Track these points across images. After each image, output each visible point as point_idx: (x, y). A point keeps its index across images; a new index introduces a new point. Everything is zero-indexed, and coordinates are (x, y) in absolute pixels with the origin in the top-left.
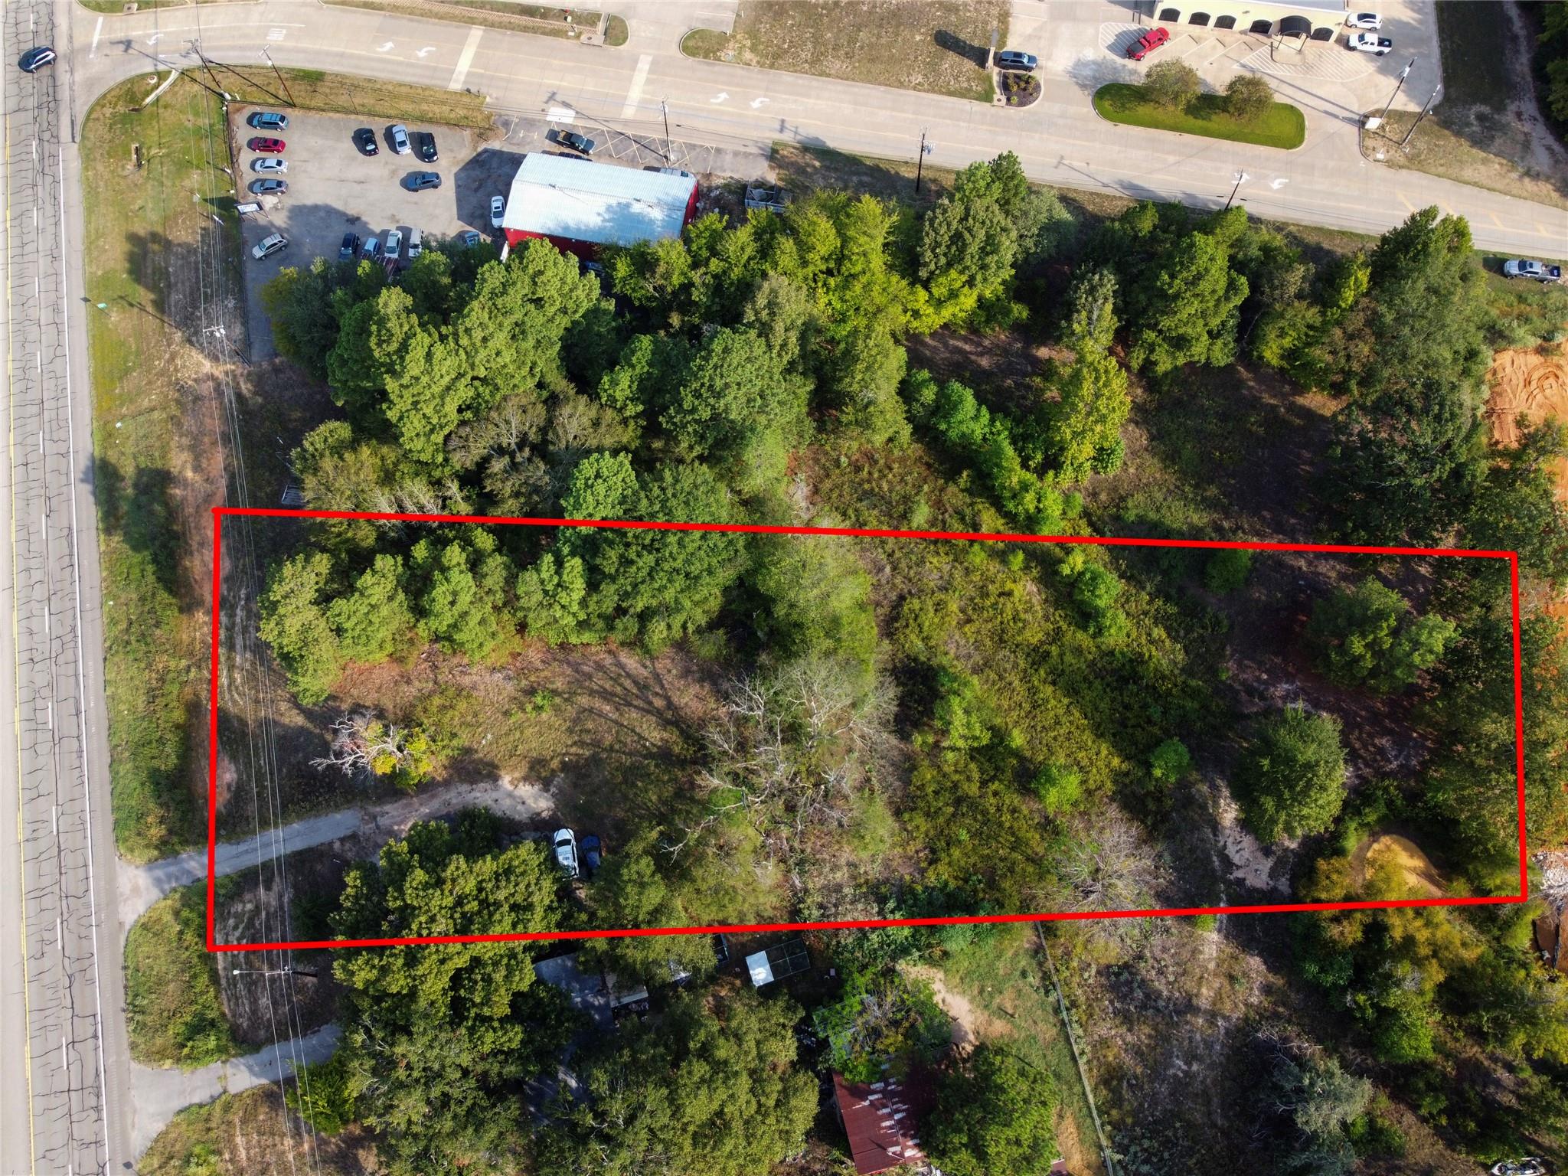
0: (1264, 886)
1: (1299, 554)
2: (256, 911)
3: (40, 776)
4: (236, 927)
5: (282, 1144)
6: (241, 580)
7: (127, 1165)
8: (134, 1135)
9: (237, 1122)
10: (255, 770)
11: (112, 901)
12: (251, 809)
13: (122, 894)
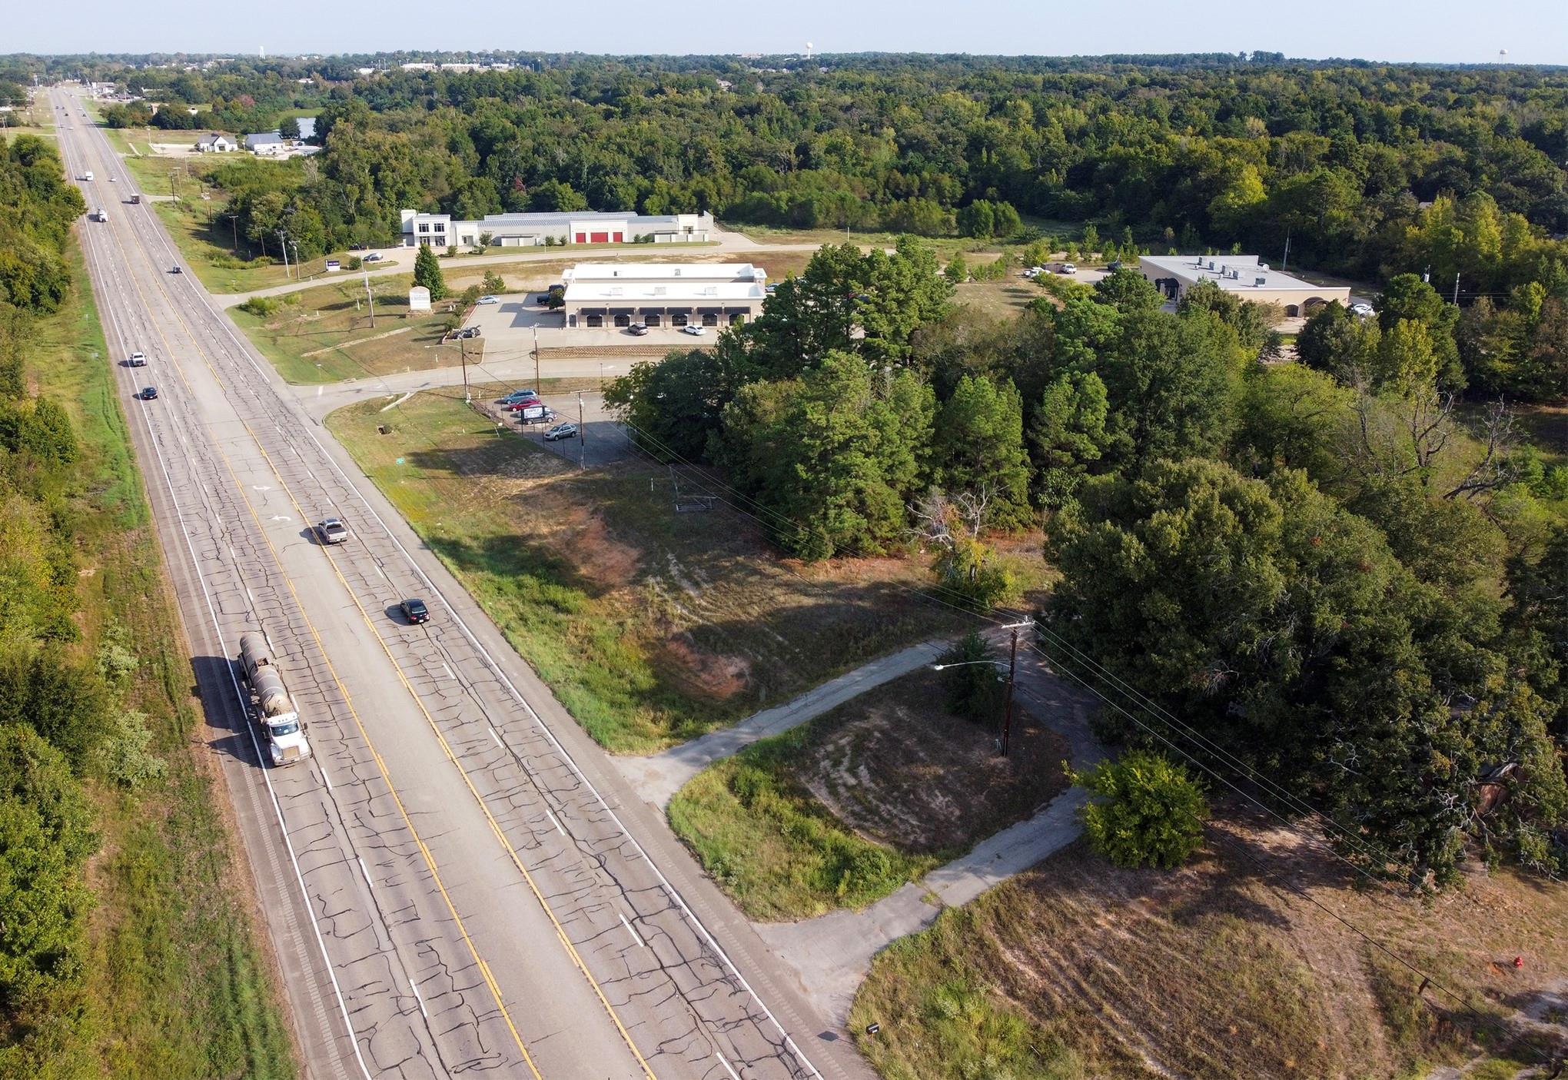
2: (862, 738)
3: (456, 711)
4: (837, 764)
5: (1095, 926)
6: (663, 551)
7: (828, 1036)
8: (813, 1000)
9: (990, 936)
10: (774, 646)
11: (622, 787)
12: (786, 675)
13: (633, 781)
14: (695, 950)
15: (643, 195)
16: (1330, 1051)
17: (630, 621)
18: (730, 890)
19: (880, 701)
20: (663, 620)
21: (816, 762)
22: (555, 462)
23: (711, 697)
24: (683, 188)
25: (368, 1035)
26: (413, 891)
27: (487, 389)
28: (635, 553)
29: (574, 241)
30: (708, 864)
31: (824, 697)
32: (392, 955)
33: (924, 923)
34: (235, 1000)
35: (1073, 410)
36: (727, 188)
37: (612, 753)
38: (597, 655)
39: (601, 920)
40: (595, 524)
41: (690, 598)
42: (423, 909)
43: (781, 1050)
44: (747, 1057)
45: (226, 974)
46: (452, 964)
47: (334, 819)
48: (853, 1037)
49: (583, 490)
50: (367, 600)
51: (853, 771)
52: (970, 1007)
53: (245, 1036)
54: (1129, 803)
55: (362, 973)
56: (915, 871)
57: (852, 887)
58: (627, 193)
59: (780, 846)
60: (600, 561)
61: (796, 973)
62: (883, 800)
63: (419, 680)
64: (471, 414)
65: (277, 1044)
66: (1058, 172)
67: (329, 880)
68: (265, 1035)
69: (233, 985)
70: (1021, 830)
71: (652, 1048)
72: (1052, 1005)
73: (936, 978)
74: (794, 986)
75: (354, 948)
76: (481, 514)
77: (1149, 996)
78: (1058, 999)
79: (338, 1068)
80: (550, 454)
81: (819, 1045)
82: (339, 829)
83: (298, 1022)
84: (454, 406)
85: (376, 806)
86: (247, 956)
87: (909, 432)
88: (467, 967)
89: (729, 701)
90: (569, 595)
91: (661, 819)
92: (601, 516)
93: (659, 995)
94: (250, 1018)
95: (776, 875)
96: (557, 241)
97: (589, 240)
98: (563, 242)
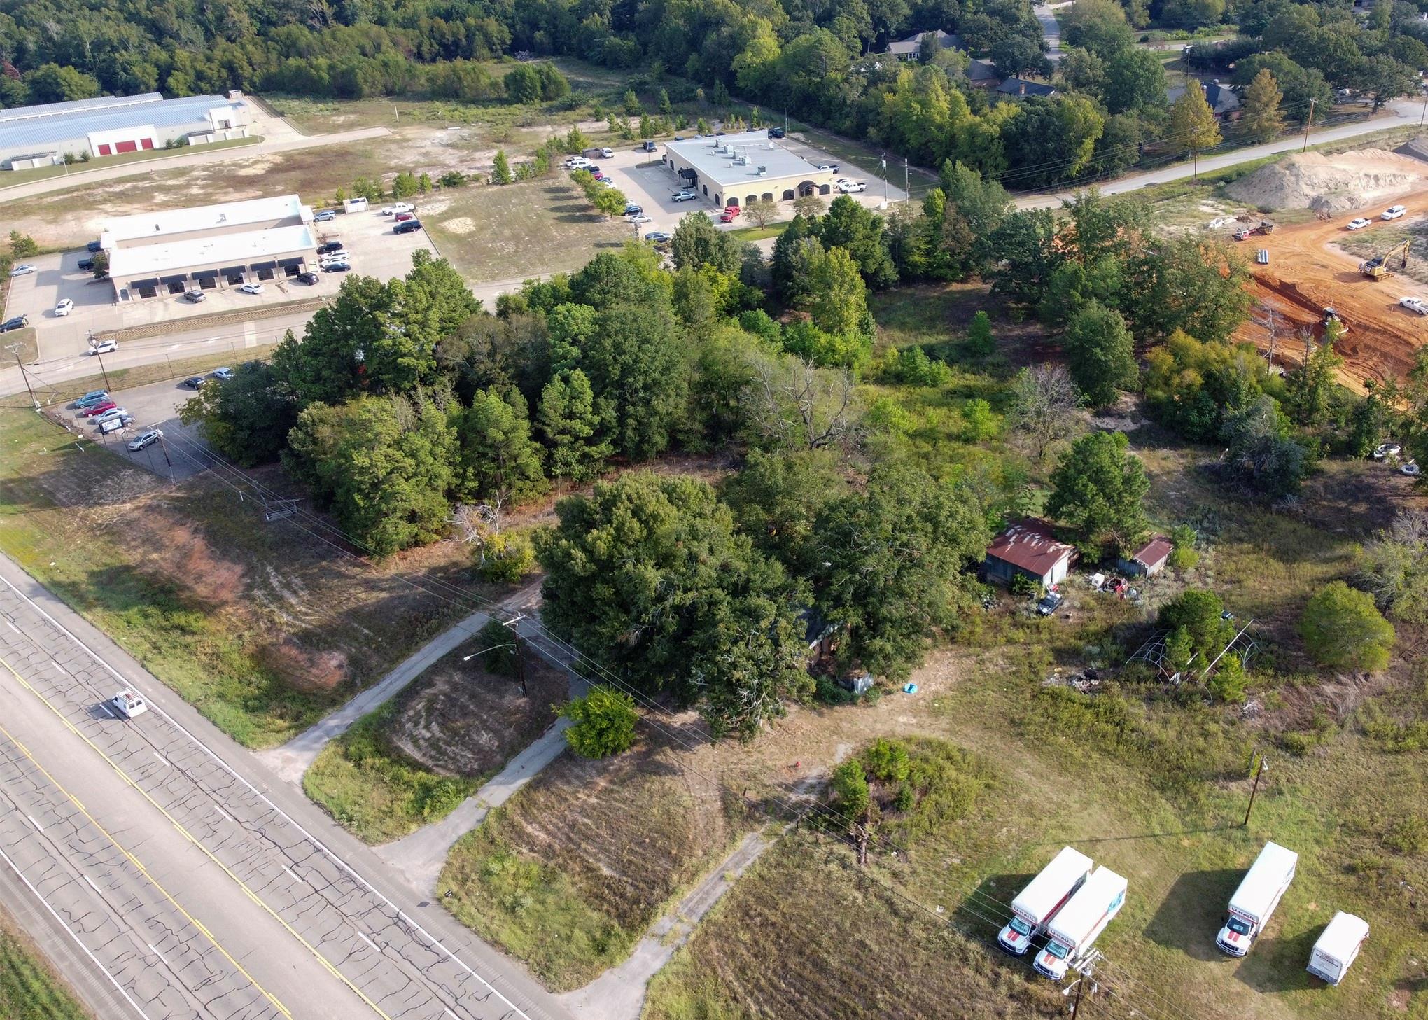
0: (1138, 427)
2: (432, 701)
3: (123, 744)
4: (416, 724)
5: (578, 799)
6: (263, 565)
7: (424, 904)
8: (414, 885)
9: (518, 819)
10: (362, 639)
11: (267, 775)
12: (374, 661)
13: (274, 768)
14: (336, 874)
15: (165, 72)
16: (695, 839)
17: (246, 633)
18: (353, 830)
19: (442, 670)
20: (273, 627)
21: (402, 725)
22: (147, 478)
23: (320, 688)
24: (209, 59)
25: (131, 985)
26: (132, 888)
27: (55, 391)
28: (239, 569)
29: (97, 154)
30: (337, 816)
31: (403, 674)
32: (131, 933)
33: (478, 821)
34: (28, 991)
35: (566, 402)
36: (258, 56)
37: (254, 750)
38: (226, 669)
39: (270, 872)
40: (198, 543)
41: (292, 605)
42: (143, 898)
43: (397, 920)
44: (376, 930)
45: (13, 977)
46: (175, 928)
47: (54, 853)
48: (439, 900)
49: (180, 510)
50: (11, 659)
51: (427, 727)
52: (507, 864)
53: (45, 1009)
54: (590, 723)
55: (114, 950)
56: (472, 790)
57: (433, 809)
58: (144, 71)
59: (384, 791)
60: (211, 580)
61: (402, 872)
62: (449, 744)
63: (85, 724)
64: (46, 426)
65: (70, 1007)
66: (601, 15)
67: (67, 897)
68: (59, 1005)
69: (23, 983)
70: (537, 745)
71: (317, 940)
72: (554, 851)
73: (487, 853)
74: (401, 880)
75: (102, 936)
76: (90, 546)
77: (604, 833)
78: (557, 847)
79: (117, 1010)
80: (140, 469)
81: (420, 911)
82: (60, 859)
83: (79, 992)
84: (25, 418)
85: (83, 835)
86: (26, 962)
87: (438, 450)
88: (186, 926)
89: (335, 690)
90: (191, 618)
91: (300, 792)
92: (201, 536)
93: (317, 909)
94: (44, 998)
95: (384, 812)
96: (78, 158)
97: (114, 151)
98: (85, 158)
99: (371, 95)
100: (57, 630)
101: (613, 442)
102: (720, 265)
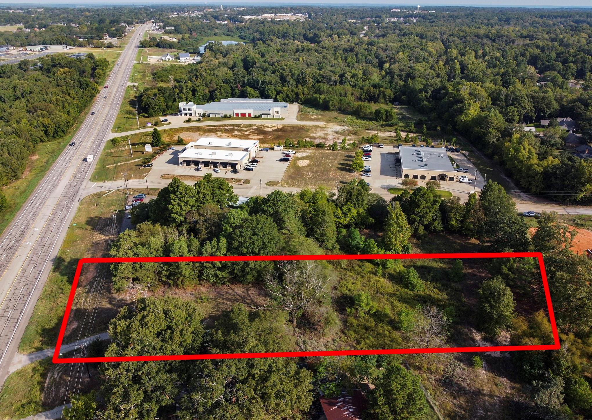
0: (500, 356)
1: (482, 273)
6: (99, 276)
13: (13, 363)
15: (278, 93)
24: (293, 91)
29: (235, 116)
36: (307, 92)
37: (18, 352)
38: (54, 312)
41: (88, 297)
51: (59, 373)
58: (272, 92)
60: (87, 275)
64: (123, 202)
90: (68, 288)
91: (6, 378)
96: (228, 116)
97: (240, 116)
98: (230, 116)
99: (333, 110)
100: (38, 276)
101: (229, 273)
102: (355, 204)
